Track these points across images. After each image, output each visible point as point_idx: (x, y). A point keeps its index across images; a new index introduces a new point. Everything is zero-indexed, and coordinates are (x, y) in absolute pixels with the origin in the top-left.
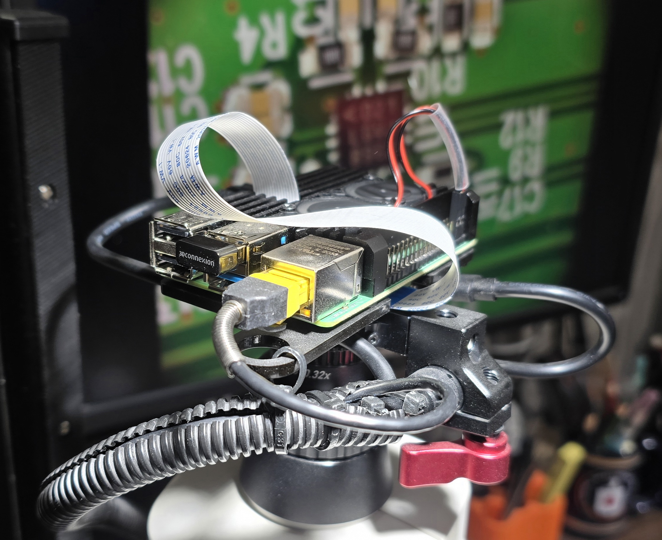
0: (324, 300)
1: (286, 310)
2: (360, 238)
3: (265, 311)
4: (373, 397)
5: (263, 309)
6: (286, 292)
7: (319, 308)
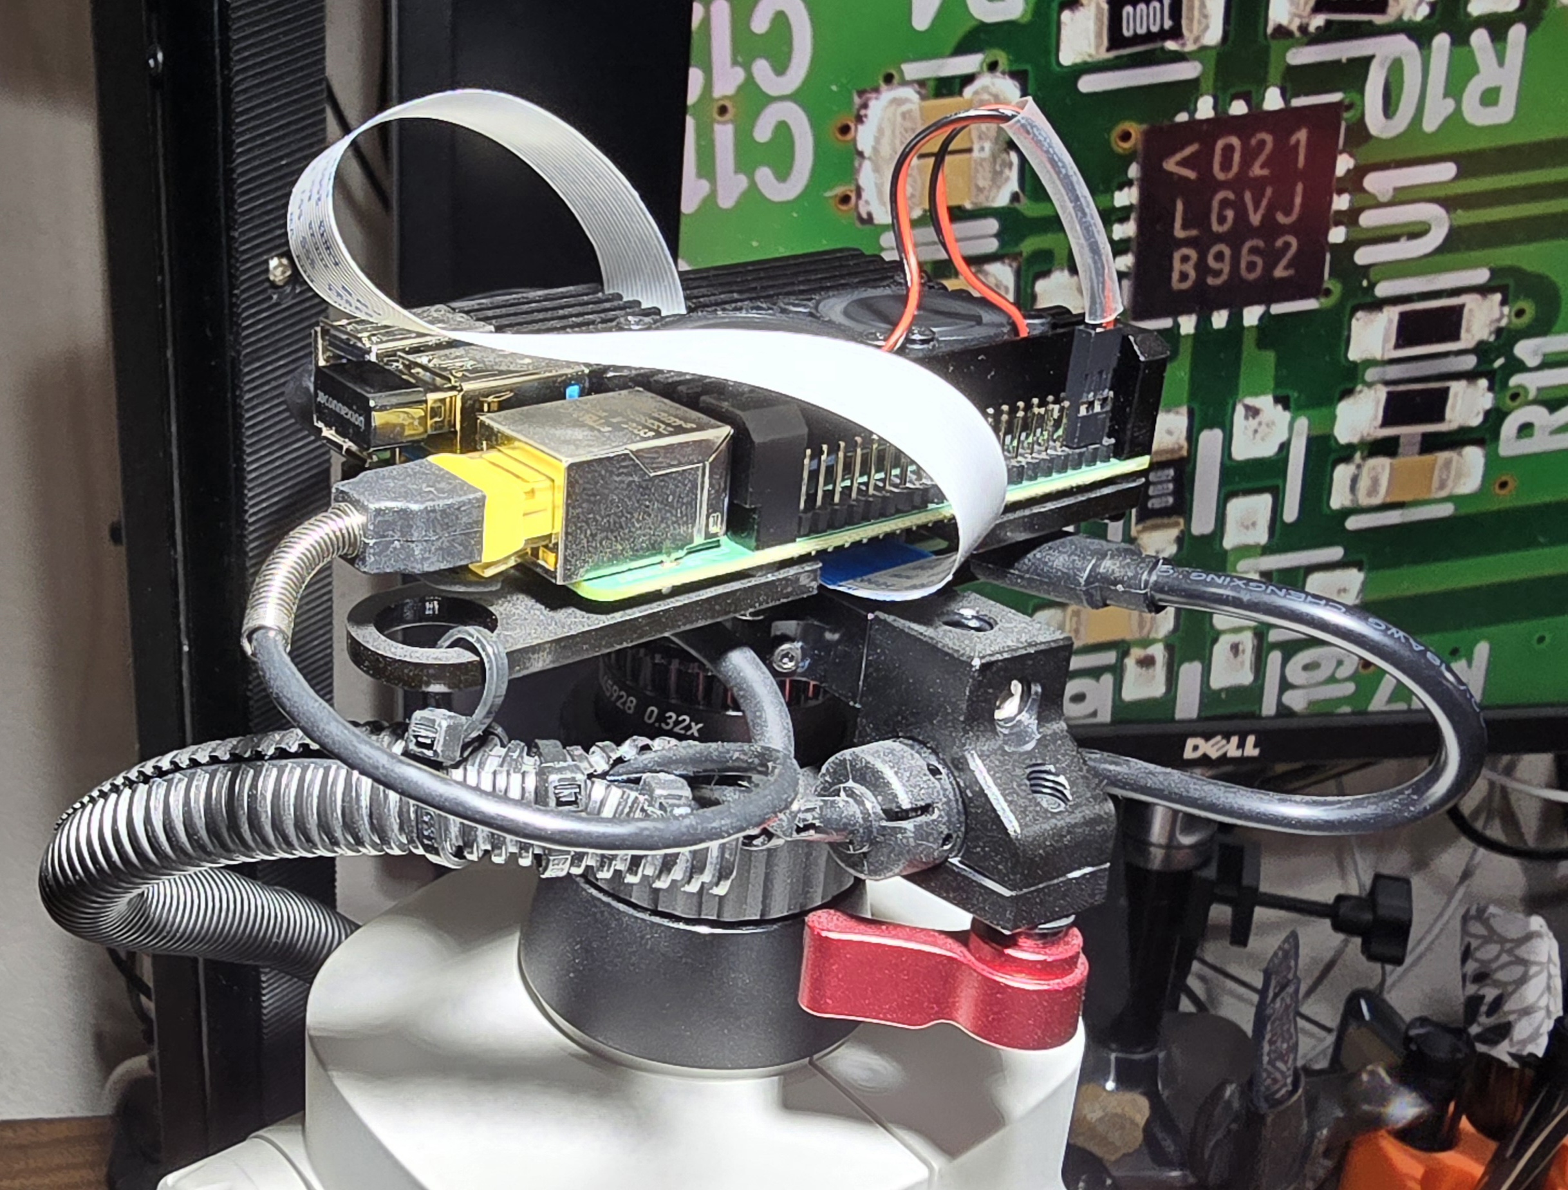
0: (593, 535)
1: (480, 543)
2: (733, 406)
3: (412, 535)
4: (672, 777)
5: (406, 530)
6: (481, 502)
7: (576, 553)
